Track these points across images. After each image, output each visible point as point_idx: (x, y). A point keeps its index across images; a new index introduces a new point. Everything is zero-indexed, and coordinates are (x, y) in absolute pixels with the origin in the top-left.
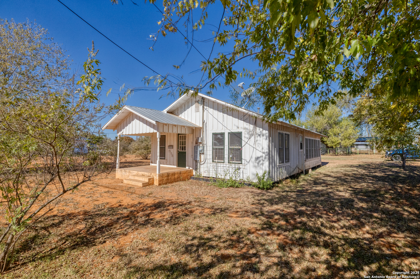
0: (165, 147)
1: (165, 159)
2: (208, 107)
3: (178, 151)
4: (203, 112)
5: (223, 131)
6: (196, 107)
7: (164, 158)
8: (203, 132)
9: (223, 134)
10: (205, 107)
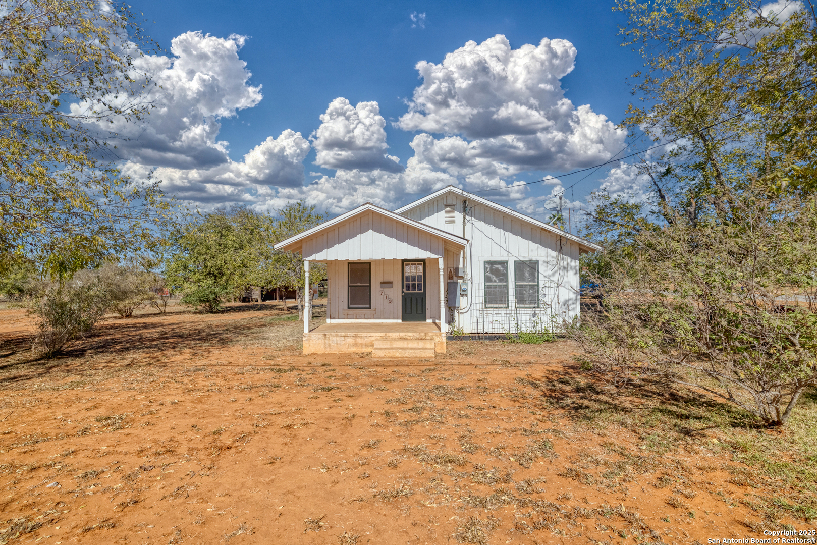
0: (370, 286)
1: (370, 308)
2: (473, 219)
3: (403, 292)
4: (464, 225)
5: (504, 259)
6: (446, 215)
7: (368, 306)
8: (464, 258)
9: (504, 264)
10: (467, 217)
